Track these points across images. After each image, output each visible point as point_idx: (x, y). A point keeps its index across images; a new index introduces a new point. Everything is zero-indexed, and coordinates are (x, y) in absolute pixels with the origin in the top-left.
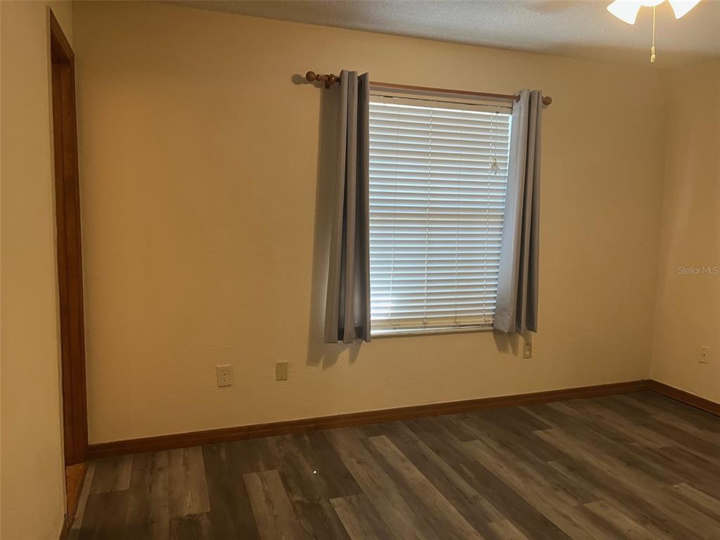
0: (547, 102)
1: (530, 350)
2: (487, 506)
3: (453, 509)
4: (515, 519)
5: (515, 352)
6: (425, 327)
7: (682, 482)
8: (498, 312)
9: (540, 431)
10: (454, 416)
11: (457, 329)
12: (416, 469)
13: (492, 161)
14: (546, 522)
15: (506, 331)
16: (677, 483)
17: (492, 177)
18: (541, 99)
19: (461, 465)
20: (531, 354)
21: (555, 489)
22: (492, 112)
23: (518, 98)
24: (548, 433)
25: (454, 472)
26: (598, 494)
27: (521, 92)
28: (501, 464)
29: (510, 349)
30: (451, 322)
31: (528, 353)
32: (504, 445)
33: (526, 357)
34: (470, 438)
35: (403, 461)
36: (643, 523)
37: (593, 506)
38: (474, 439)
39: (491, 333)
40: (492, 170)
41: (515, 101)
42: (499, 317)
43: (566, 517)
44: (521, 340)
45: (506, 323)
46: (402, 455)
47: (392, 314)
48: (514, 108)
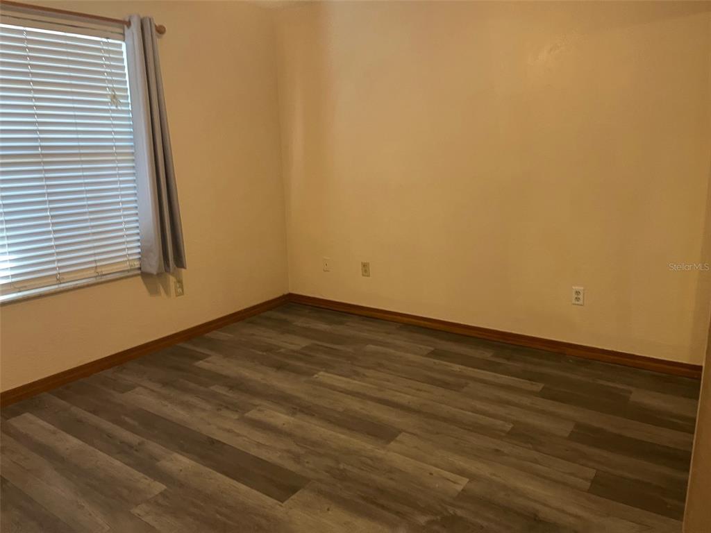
0: (161, 30)
1: (182, 287)
2: (154, 447)
3: (117, 463)
4: (183, 450)
5: (167, 292)
6: (61, 283)
7: (319, 371)
8: (144, 254)
9: (201, 362)
10: (111, 370)
11: (99, 280)
12: (70, 438)
13: (110, 93)
14: (213, 442)
15: (155, 273)
16: (316, 373)
17: (113, 111)
18: (153, 26)
19: (123, 417)
20: (183, 290)
21: (218, 410)
22: (101, 37)
23: (129, 24)
24: (208, 362)
25: (116, 427)
26: (257, 401)
27: (130, 17)
28: (166, 403)
29: (162, 291)
30: (92, 273)
31: (180, 290)
32: (165, 384)
33: (178, 295)
34: (131, 387)
35: (54, 433)
36: (294, 414)
37: (253, 414)
38: (134, 388)
39: (140, 277)
40: (112, 103)
41: (126, 27)
42: (145, 259)
43: (229, 431)
44: (172, 279)
45: (154, 265)
46: (52, 427)
47: (13, 276)
48: (126, 34)
